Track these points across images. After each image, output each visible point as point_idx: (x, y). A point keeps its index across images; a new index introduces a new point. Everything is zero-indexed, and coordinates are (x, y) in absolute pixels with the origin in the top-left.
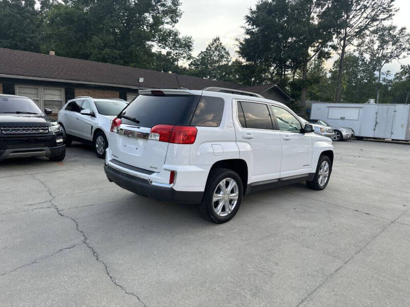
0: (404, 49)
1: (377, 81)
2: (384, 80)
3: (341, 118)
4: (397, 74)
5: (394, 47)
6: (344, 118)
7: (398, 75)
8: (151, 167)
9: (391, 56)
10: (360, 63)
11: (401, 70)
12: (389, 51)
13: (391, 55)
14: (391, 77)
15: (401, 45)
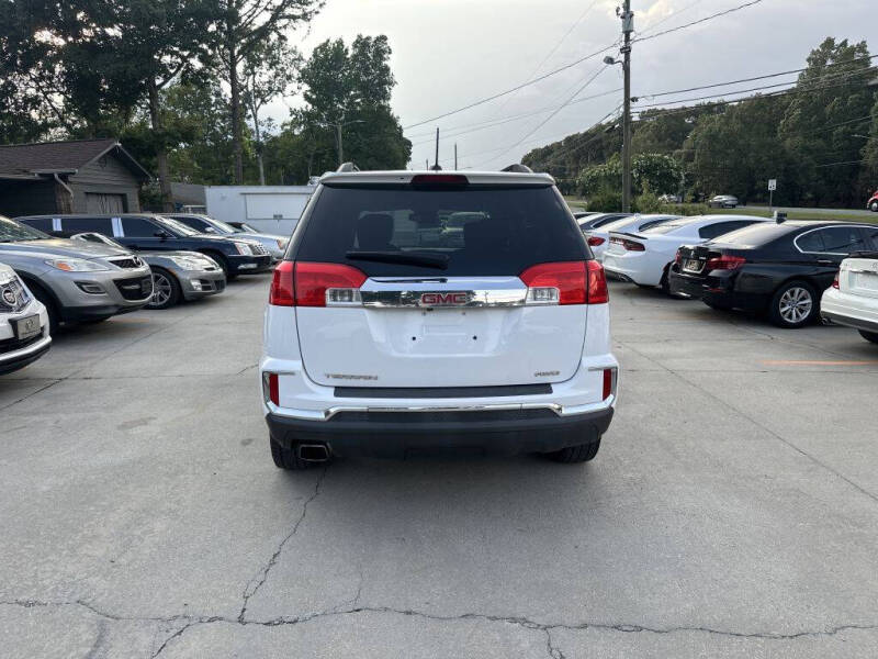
0: (289, 78)
1: (254, 138)
2: (265, 135)
3: (275, 217)
4: (285, 125)
5: (272, 72)
6: (281, 216)
7: (288, 128)
8: (536, 375)
9: (271, 90)
10: (214, 98)
11: (291, 118)
12: (265, 78)
13: (270, 88)
14: (277, 132)
15: (282, 69)
